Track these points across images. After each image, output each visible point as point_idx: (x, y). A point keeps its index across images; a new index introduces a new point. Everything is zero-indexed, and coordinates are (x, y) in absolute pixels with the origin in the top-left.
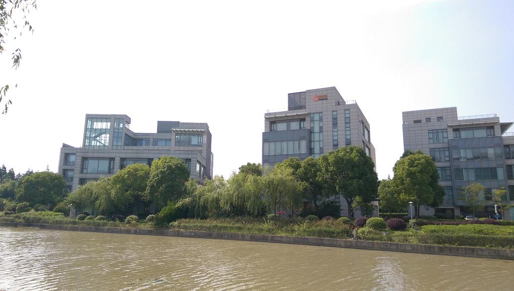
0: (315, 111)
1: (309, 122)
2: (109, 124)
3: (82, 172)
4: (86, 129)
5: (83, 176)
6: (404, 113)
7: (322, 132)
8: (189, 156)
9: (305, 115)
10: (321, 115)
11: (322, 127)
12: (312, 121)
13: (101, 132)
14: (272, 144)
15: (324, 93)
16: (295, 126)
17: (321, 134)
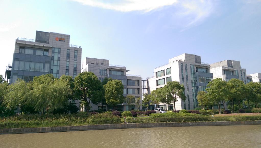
0: (56, 47)
1: (51, 52)
7: (60, 60)
9: (49, 47)
10: (59, 50)
11: (60, 57)
12: (53, 52)
14: (22, 63)
17: (59, 62)
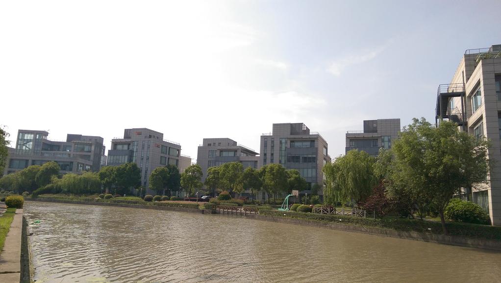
0: (135, 140)
1: (132, 146)
2: (32, 135)
3: (10, 167)
4: (18, 139)
5: (10, 169)
6: (204, 139)
7: (137, 151)
8: (73, 161)
9: (130, 142)
10: (138, 142)
11: (137, 149)
12: (134, 145)
13: (28, 141)
14: (112, 157)
15: (140, 131)
16: (126, 147)
